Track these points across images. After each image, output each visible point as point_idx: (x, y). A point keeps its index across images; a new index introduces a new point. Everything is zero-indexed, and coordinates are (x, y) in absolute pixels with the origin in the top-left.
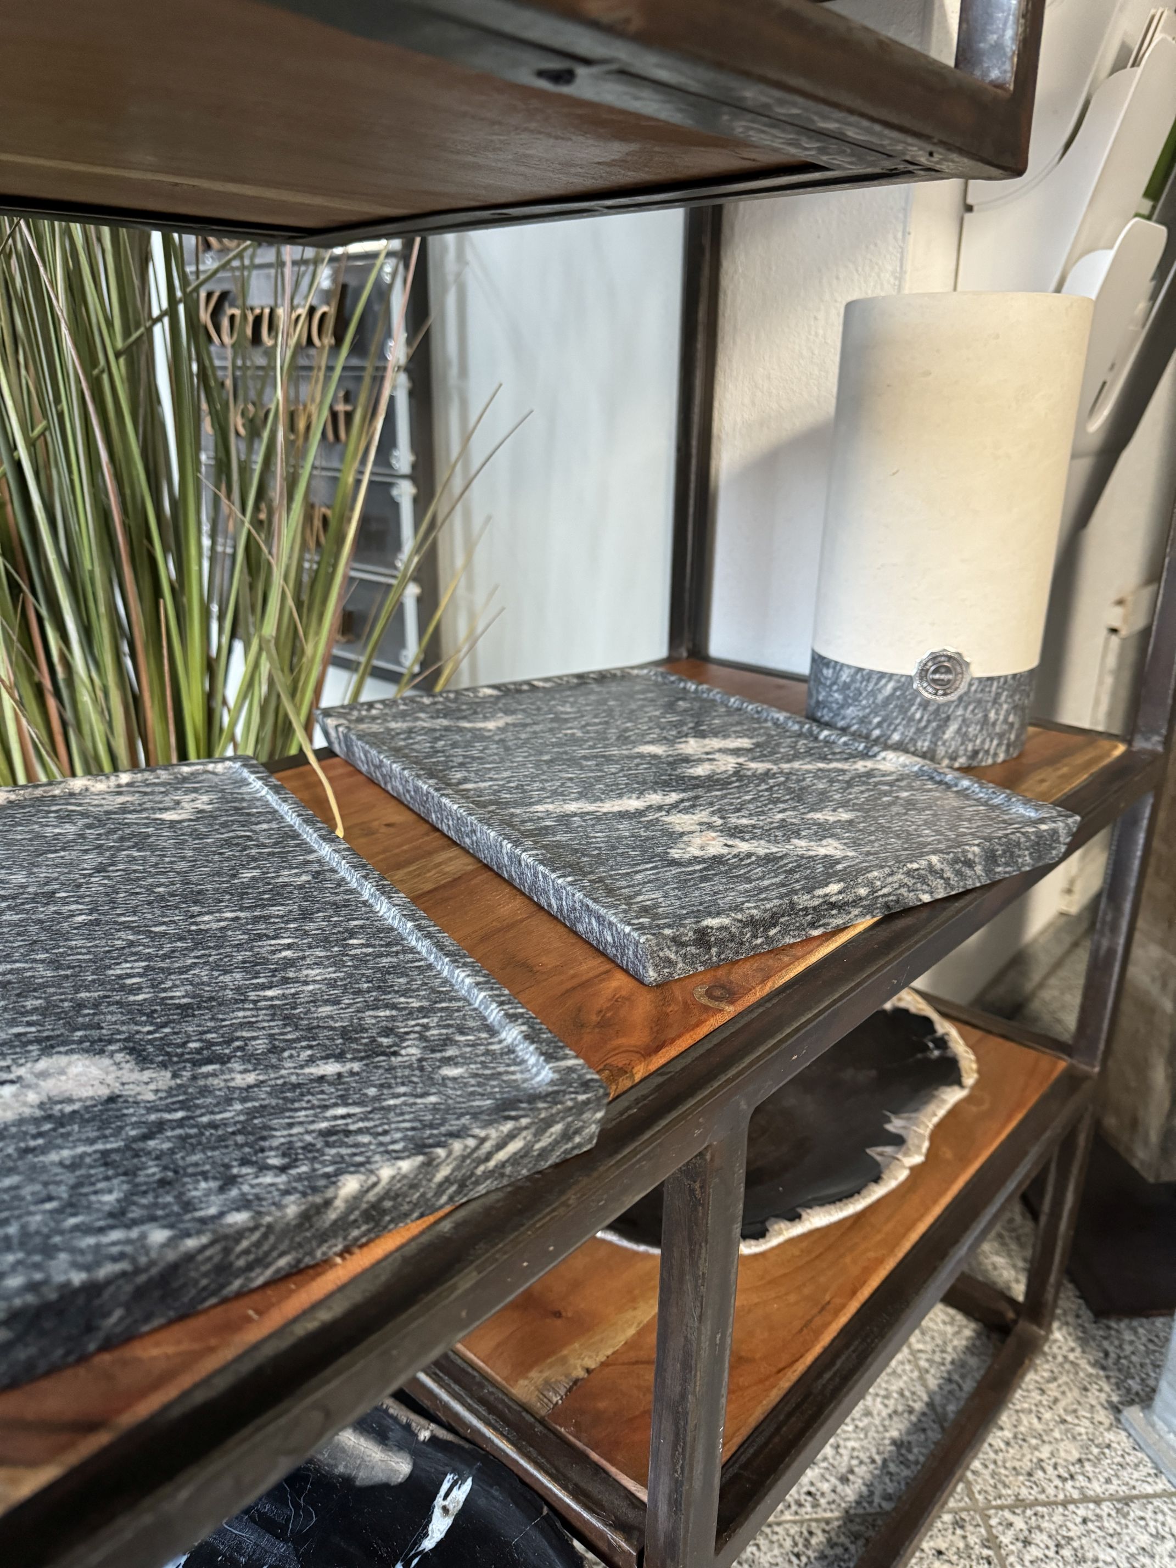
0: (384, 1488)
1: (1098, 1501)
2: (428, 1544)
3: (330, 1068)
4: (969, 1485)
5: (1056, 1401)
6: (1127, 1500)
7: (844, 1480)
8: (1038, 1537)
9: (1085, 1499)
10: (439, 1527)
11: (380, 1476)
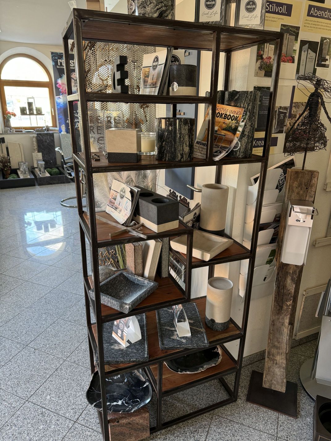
0: (142, 381)
1: (228, 419)
2: (144, 386)
3: (135, 351)
4: (214, 411)
5: (232, 408)
6: (231, 421)
7: (200, 405)
8: (218, 419)
9: (227, 418)
10: (145, 386)
11: (142, 380)
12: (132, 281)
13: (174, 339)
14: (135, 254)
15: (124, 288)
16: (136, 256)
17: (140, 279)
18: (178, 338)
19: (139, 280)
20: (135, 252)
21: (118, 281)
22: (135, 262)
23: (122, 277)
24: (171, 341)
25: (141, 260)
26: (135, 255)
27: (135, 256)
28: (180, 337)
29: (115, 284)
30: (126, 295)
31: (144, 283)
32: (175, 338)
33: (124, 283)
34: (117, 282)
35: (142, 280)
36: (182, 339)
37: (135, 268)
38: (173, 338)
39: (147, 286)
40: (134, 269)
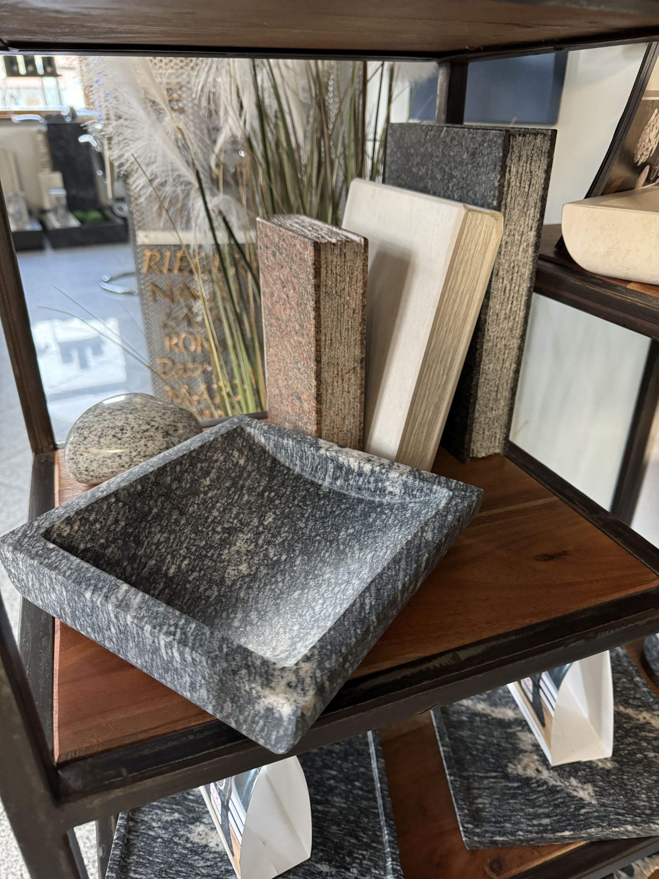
12: (299, 477)
13: (527, 781)
14: (317, 302)
15: (256, 522)
16: (327, 322)
17: (354, 465)
18: (545, 774)
19: (350, 471)
20: (317, 287)
21: (213, 475)
22: (318, 361)
23: (241, 451)
24: (514, 796)
25: (357, 352)
26: (317, 309)
27: (318, 318)
28: (555, 768)
29: (196, 494)
30: (264, 571)
31: (383, 490)
32: (531, 773)
33: (251, 490)
34: (207, 482)
35: (367, 468)
36: (574, 782)
37: (319, 398)
38: (520, 771)
39: (403, 507)
40: (313, 403)
